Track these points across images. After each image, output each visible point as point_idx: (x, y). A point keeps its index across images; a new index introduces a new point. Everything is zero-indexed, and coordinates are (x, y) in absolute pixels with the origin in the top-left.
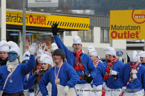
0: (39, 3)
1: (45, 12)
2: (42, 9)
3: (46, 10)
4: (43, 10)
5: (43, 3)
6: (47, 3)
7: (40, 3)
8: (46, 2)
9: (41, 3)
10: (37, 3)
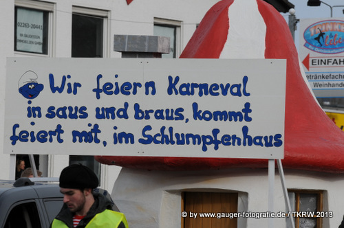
0: (322, 88)
1: (333, 106)
2: (327, 101)
3: (336, 103)
4: (328, 103)
5: (330, 88)
6: (339, 88)
7: (324, 88)
8: (337, 88)
9: (326, 88)
10: (319, 88)
